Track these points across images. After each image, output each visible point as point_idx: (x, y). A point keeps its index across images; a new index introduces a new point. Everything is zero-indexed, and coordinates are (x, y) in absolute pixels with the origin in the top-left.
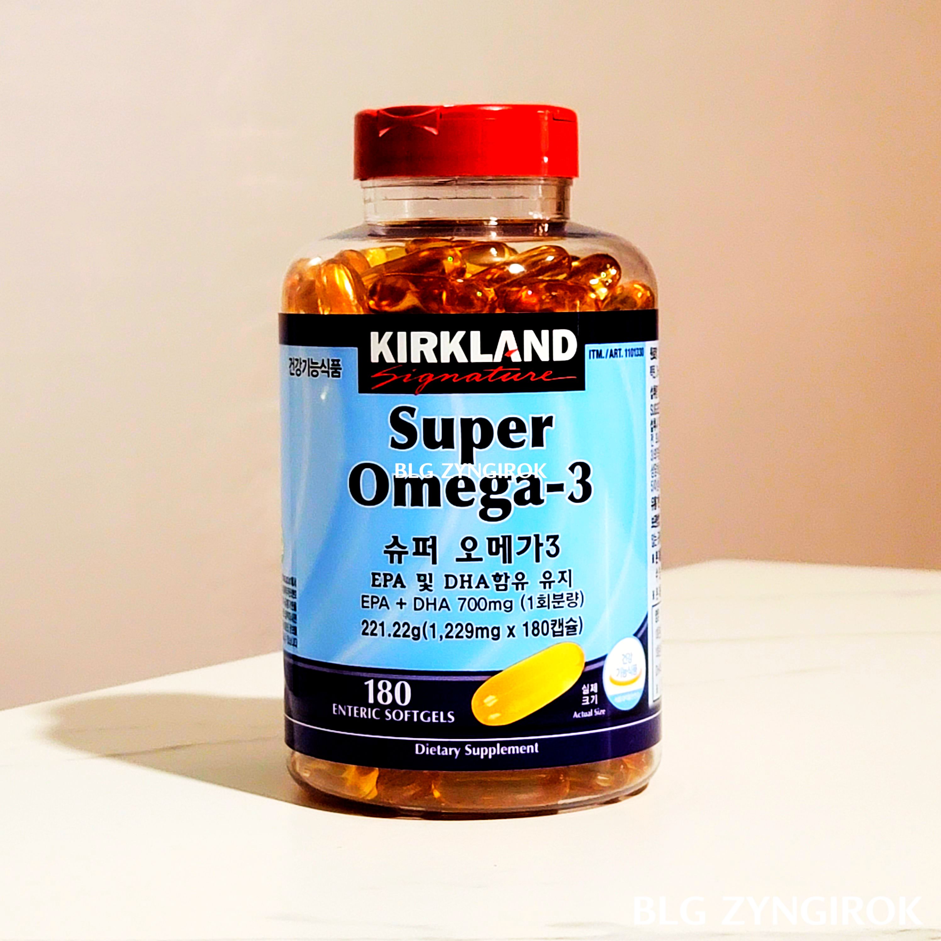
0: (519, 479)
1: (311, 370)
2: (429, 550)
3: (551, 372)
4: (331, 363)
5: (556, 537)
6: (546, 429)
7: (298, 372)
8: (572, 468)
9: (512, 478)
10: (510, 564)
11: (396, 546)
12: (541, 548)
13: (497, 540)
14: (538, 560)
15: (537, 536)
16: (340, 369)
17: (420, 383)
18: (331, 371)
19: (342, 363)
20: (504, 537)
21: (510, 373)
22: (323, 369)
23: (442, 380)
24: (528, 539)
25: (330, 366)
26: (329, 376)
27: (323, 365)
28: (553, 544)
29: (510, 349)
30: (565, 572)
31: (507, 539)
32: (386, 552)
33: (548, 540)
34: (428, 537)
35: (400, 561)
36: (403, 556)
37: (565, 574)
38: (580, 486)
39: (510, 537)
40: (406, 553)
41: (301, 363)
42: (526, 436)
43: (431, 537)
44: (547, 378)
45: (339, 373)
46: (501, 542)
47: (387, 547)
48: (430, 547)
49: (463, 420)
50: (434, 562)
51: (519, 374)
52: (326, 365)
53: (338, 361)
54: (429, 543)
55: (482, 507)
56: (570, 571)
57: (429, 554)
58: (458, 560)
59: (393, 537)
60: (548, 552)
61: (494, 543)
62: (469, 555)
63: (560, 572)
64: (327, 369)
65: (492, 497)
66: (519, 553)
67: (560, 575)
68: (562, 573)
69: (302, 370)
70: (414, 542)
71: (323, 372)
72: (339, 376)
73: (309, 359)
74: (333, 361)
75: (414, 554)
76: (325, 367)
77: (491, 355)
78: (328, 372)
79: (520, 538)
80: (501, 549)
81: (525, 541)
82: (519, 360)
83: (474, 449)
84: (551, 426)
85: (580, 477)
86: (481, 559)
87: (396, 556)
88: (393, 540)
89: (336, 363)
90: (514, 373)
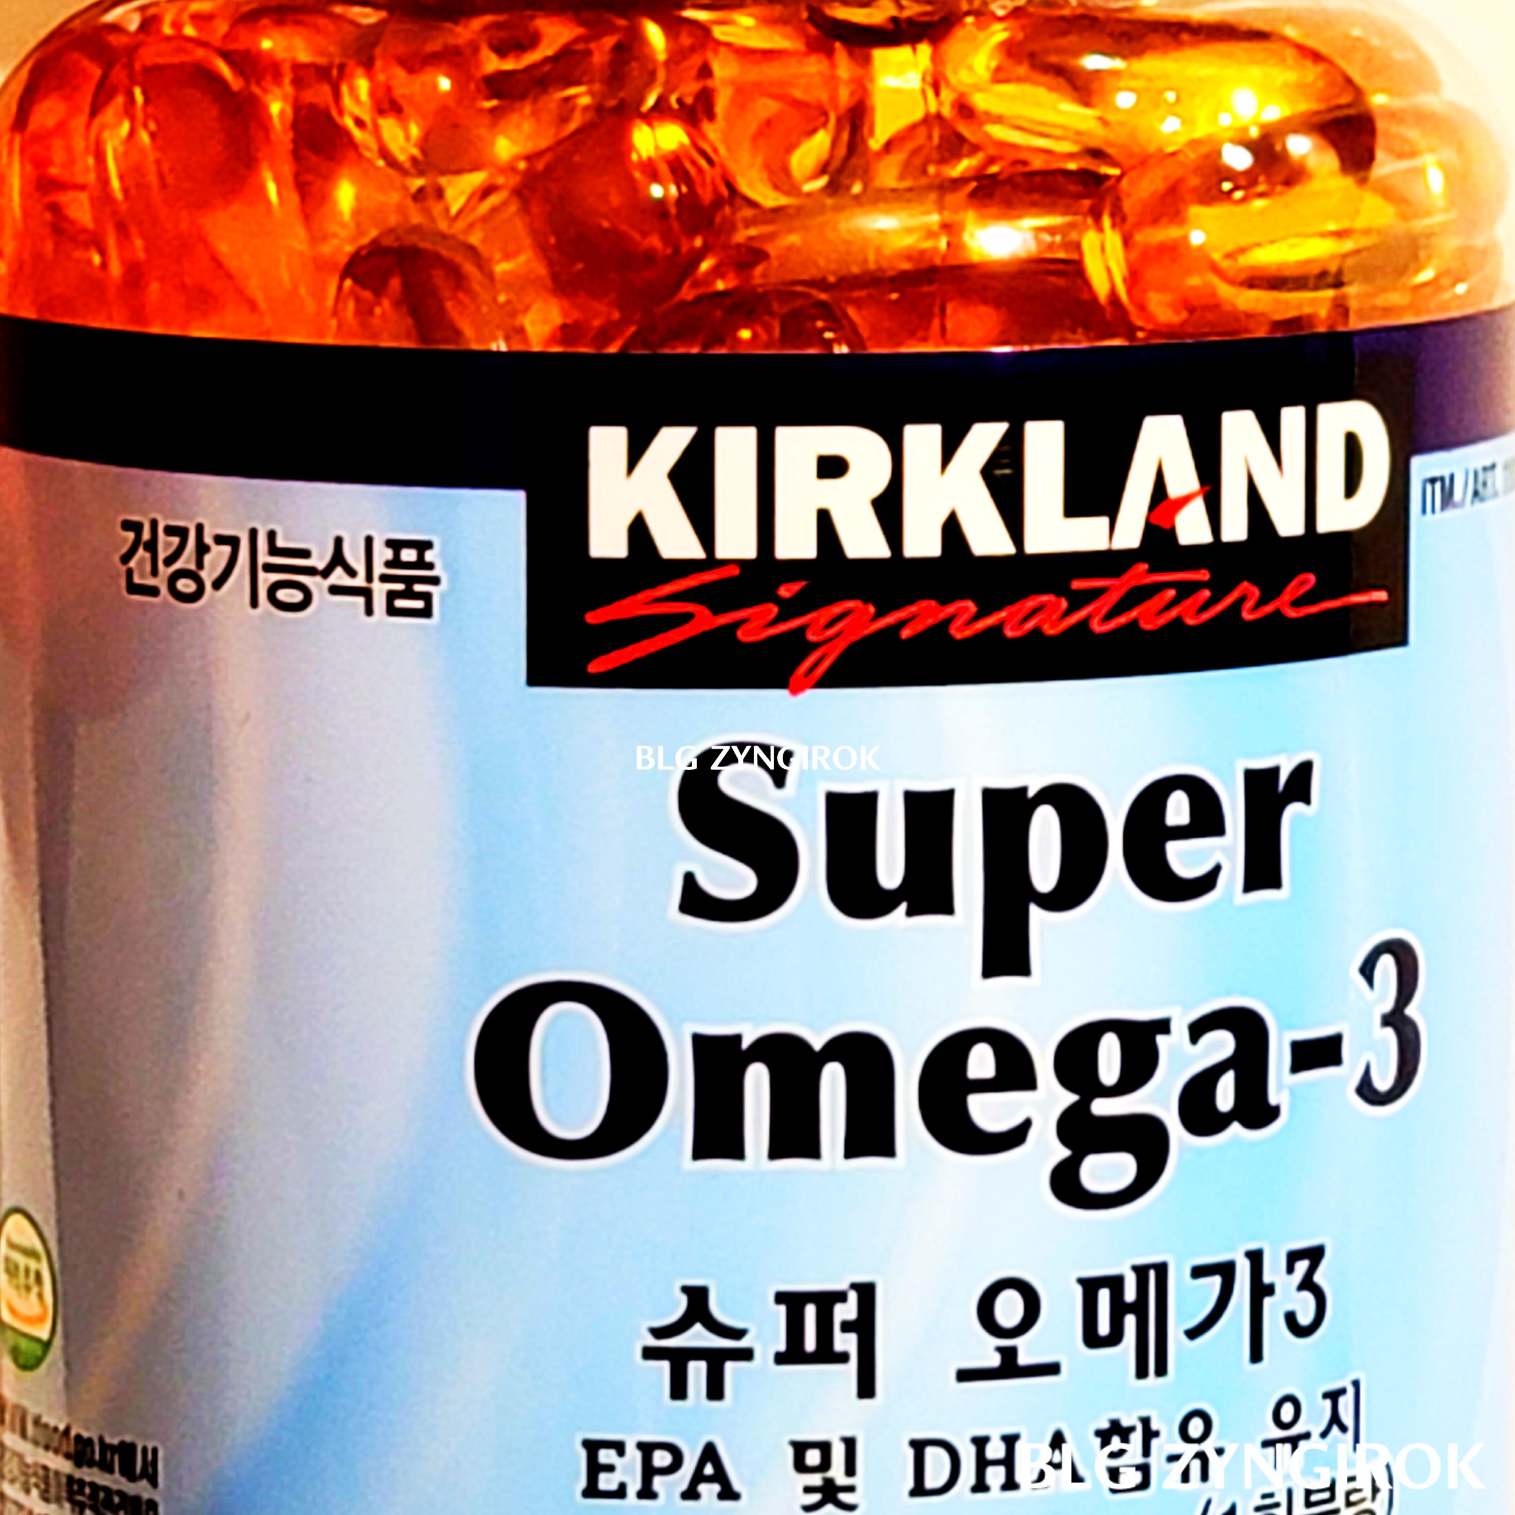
0: (1198, 1030)
1: (266, 579)
2: (845, 1342)
3: (1312, 578)
4: (381, 554)
5: (1315, 1255)
6: (1293, 811)
7: (186, 585)
8: (1367, 970)
9: (1174, 1026)
10: (1161, 1380)
11: (698, 1327)
12: (1267, 1301)
13: (1115, 1283)
14: (1256, 1355)
15: (1255, 1258)
16: (435, 581)
17: (815, 646)
18: (380, 590)
19: (443, 555)
20: (1141, 1271)
21: (1172, 593)
22: (339, 577)
23: (906, 633)
24: (1226, 1271)
25: (379, 569)
26: (369, 611)
27: (338, 559)
28: (1308, 1284)
29: (1174, 490)
30: (1343, 1391)
31: (1152, 1274)
32: (649, 1353)
33: (1290, 1270)
34: (840, 1285)
35: (715, 1391)
36: (730, 1367)
37: (1342, 1400)
38: (1390, 1034)
39: (1162, 1269)
40: (746, 1355)
41: (202, 549)
42: (1224, 849)
43: (854, 1286)
44: (1297, 603)
45: (427, 597)
46: (1130, 1295)
47: (658, 1333)
48: (847, 1327)
49: (991, 797)
50: (866, 1388)
51: (1207, 593)
52: (357, 561)
53: (422, 546)
54: (846, 1311)
55: (1064, 1153)
56: (1356, 1384)
57: (843, 1358)
58: (965, 1375)
59: (686, 1289)
60: (1291, 1319)
61: (1104, 1295)
62: (1009, 1354)
63: (1326, 1396)
64: (360, 581)
65: (1101, 1107)
66: (1193, 1333)
67: (1328, 1403)
68: (1334, 1396)
69: (208, 576)
70: (782, 1309)
71: (335, 590)
72: (426, 612)
73: (253, 533)
74: (395, 545)
75: (780, 1359)
76: (352, 573)
77: (1104, 521)
78: (366, 593)
79: (1199, 1272)
80: (1130, 1321)
81: (1216, 1281)
82: (1205, 537)
83: (1035, 912)
84: (1307, 801)
85: (1388, 1005)
86: (1052, 1369)
87: (697, 1371)
88: (682, 1302)
89: (408, 555)
90: (1186, 590)
